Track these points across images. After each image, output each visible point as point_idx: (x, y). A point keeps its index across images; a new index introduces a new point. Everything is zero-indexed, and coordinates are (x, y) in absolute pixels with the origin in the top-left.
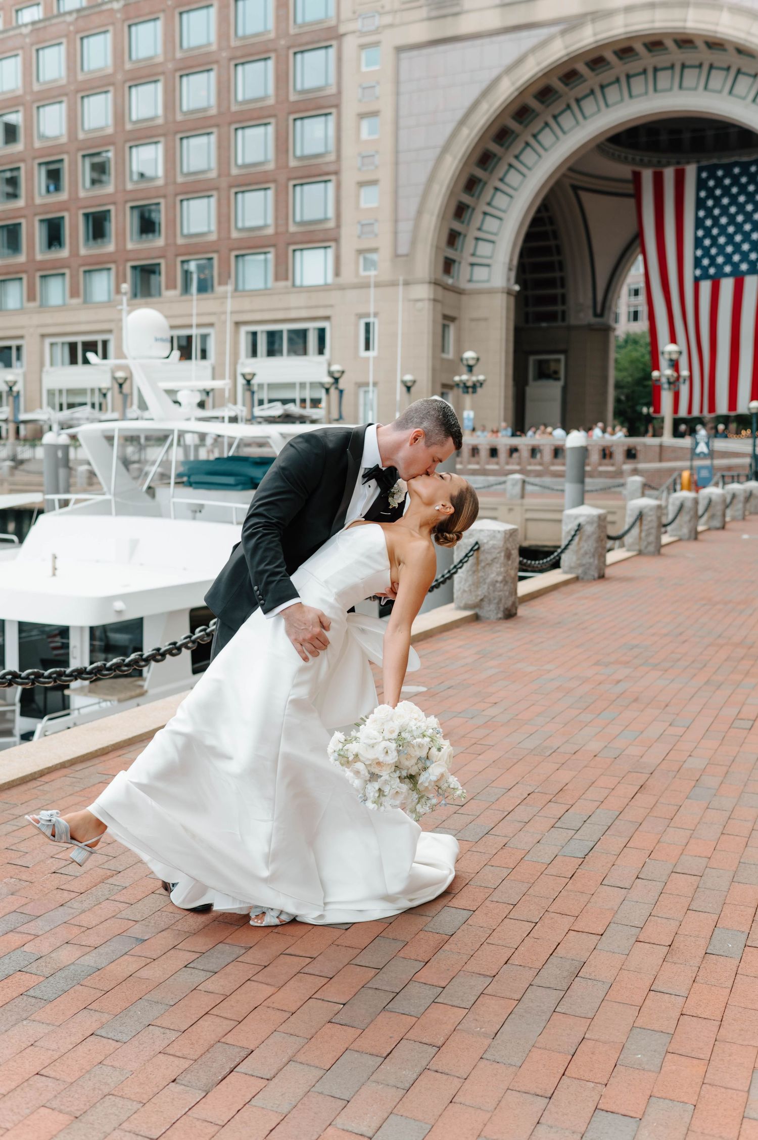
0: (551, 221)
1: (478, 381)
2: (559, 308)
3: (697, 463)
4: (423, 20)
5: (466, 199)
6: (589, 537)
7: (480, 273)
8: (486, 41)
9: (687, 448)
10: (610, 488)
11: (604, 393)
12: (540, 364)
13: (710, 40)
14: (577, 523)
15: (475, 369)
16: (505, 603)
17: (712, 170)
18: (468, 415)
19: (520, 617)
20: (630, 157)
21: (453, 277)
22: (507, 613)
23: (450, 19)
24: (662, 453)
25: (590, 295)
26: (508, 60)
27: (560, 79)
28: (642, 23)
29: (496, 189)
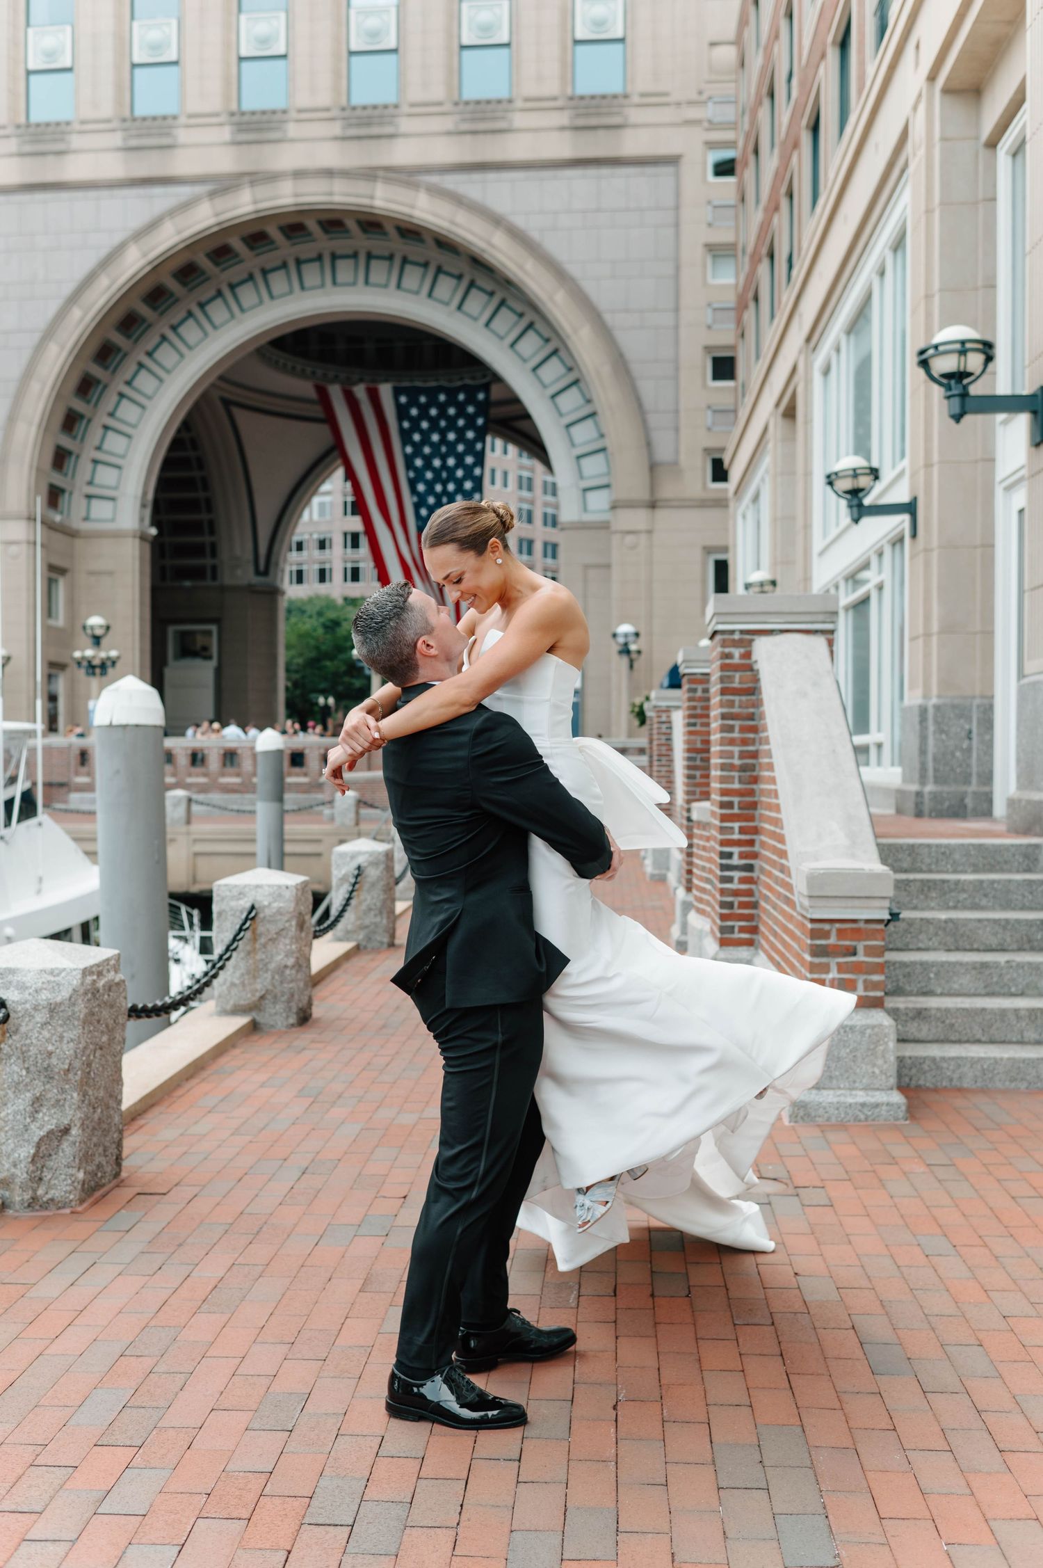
0: (194, 444)
1: (109, 658)
2: (208, 561)
4: (11, 155)
5: (79, 406)
6: (373, 885)
7: (100, 510)
8: (105, 193)
10: (311, 807)
11: (273, 677)
12: (183, 637)
13: (403, 225)
14: (354, 864)
15: (104, 642)
16: (300, 1000)
17: (413, 393)
19: (318, 1020)
20: (299, 367)
21: (62, 513)
22: (302, 1015)
23: (50, 158)
25: (250, 545)
26: (137, 220)
27: (208, 256)
28: (317, 194)
29: (121, 395)
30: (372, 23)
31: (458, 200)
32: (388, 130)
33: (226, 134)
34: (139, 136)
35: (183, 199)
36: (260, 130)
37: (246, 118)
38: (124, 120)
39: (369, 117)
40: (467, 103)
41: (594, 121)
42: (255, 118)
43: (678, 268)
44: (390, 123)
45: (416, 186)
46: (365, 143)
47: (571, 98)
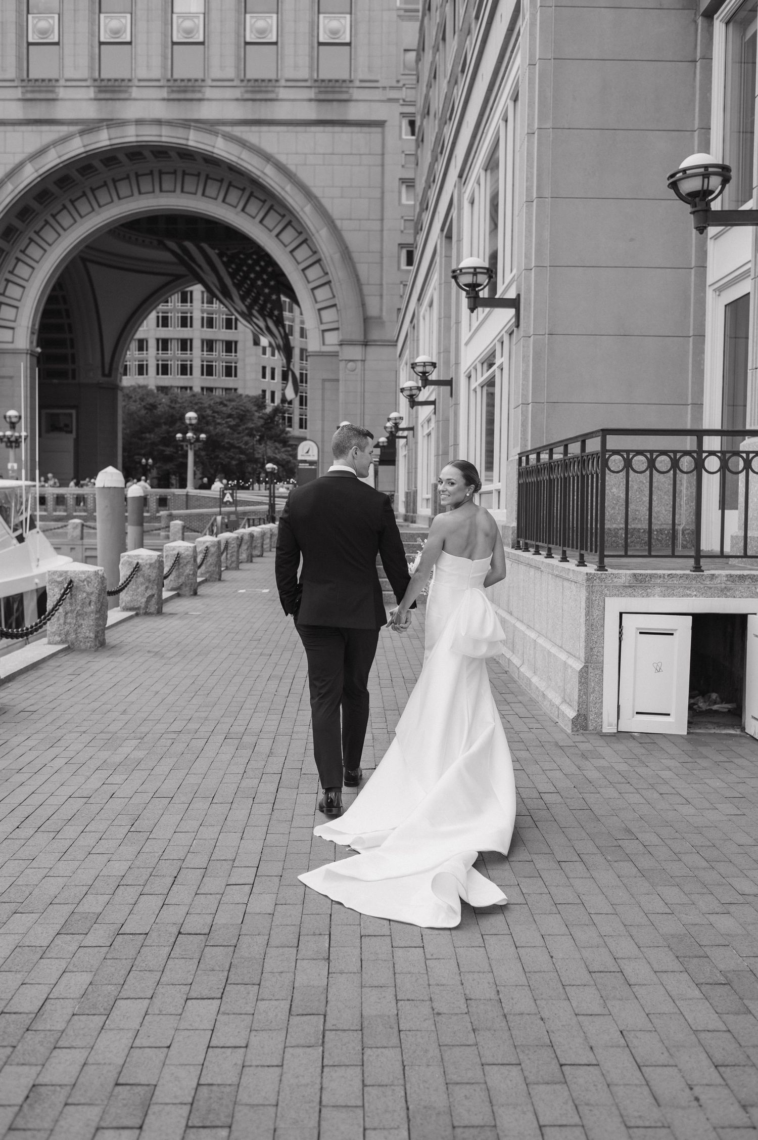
2: (70, 366)
3: (225, 509)
6: (213, 554)
7: (4, 335)
8: (10, 128)
9: (215, 498)
12: (52, 417)
13: (207, 157)
14: (205, 546)
16: (193, 589)
18: (12, 467)
24: (188, 501)
25: (98, 356)
27: (79, 171)
28: (151, 135)
29: (18, 260)
30: (188, 24)
31: (243, 144)
32: (198, 96)
33: (91, 93)
34: (33, 92)
35: (62, 134)
36: (113, 92)
37: (103, 84)
38: (23, 81)
39: (185, 86)
40: (249, 81)
41: (330, 97)
42: (110, 83)
43: (383, 193)
44: (200, 91)
45: (216, 134)
46: (182, 103)
47: (316, 81)
